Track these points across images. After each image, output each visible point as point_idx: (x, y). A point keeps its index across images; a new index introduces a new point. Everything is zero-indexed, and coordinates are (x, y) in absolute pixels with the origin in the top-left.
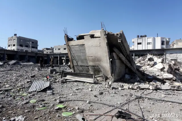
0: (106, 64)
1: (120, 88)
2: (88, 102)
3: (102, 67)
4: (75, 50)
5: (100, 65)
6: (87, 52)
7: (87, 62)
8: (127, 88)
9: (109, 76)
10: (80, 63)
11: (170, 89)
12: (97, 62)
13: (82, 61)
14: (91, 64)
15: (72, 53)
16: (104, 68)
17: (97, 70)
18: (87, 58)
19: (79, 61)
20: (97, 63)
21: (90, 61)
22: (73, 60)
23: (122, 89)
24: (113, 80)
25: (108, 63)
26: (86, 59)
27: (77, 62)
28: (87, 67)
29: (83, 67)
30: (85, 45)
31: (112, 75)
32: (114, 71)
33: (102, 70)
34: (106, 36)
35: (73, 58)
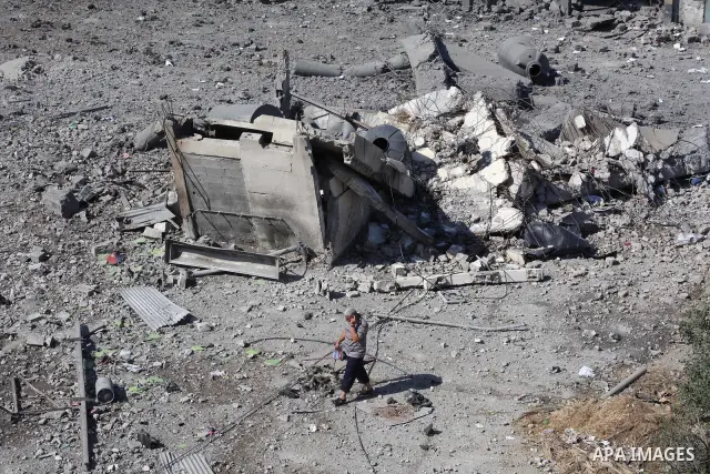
0: (309, 218)
1: (348, 294)
2: (292, 340)
3: (297, 224)
4: (206, 170)
5: (289, 218)
6: (247, 179)
7: (245, 206)
8: (367, 290)
9: (319, 247)
10: (218, 206)
11: (473, 284)
12: (281, 210)
13: (228, 200)
14: (260, 211)
15: (189, 173)
16: (303, 229)
17: (279, 231)
18: (248, 196)
19: (214, 200)
20: (280, 213)
21: (256, 203)
22: (191, 193)
23: (352, 296)
24: (329, 260)
25: (313, 215)
26: (242, 198)
27: (208, 203)
28: (244, 220)
29: (229, 218)
30: (241, 162)
31: (325, 247)
32: (332, 235)
33: (296, 231)
34: (310, 151)
35: (192, 189)
